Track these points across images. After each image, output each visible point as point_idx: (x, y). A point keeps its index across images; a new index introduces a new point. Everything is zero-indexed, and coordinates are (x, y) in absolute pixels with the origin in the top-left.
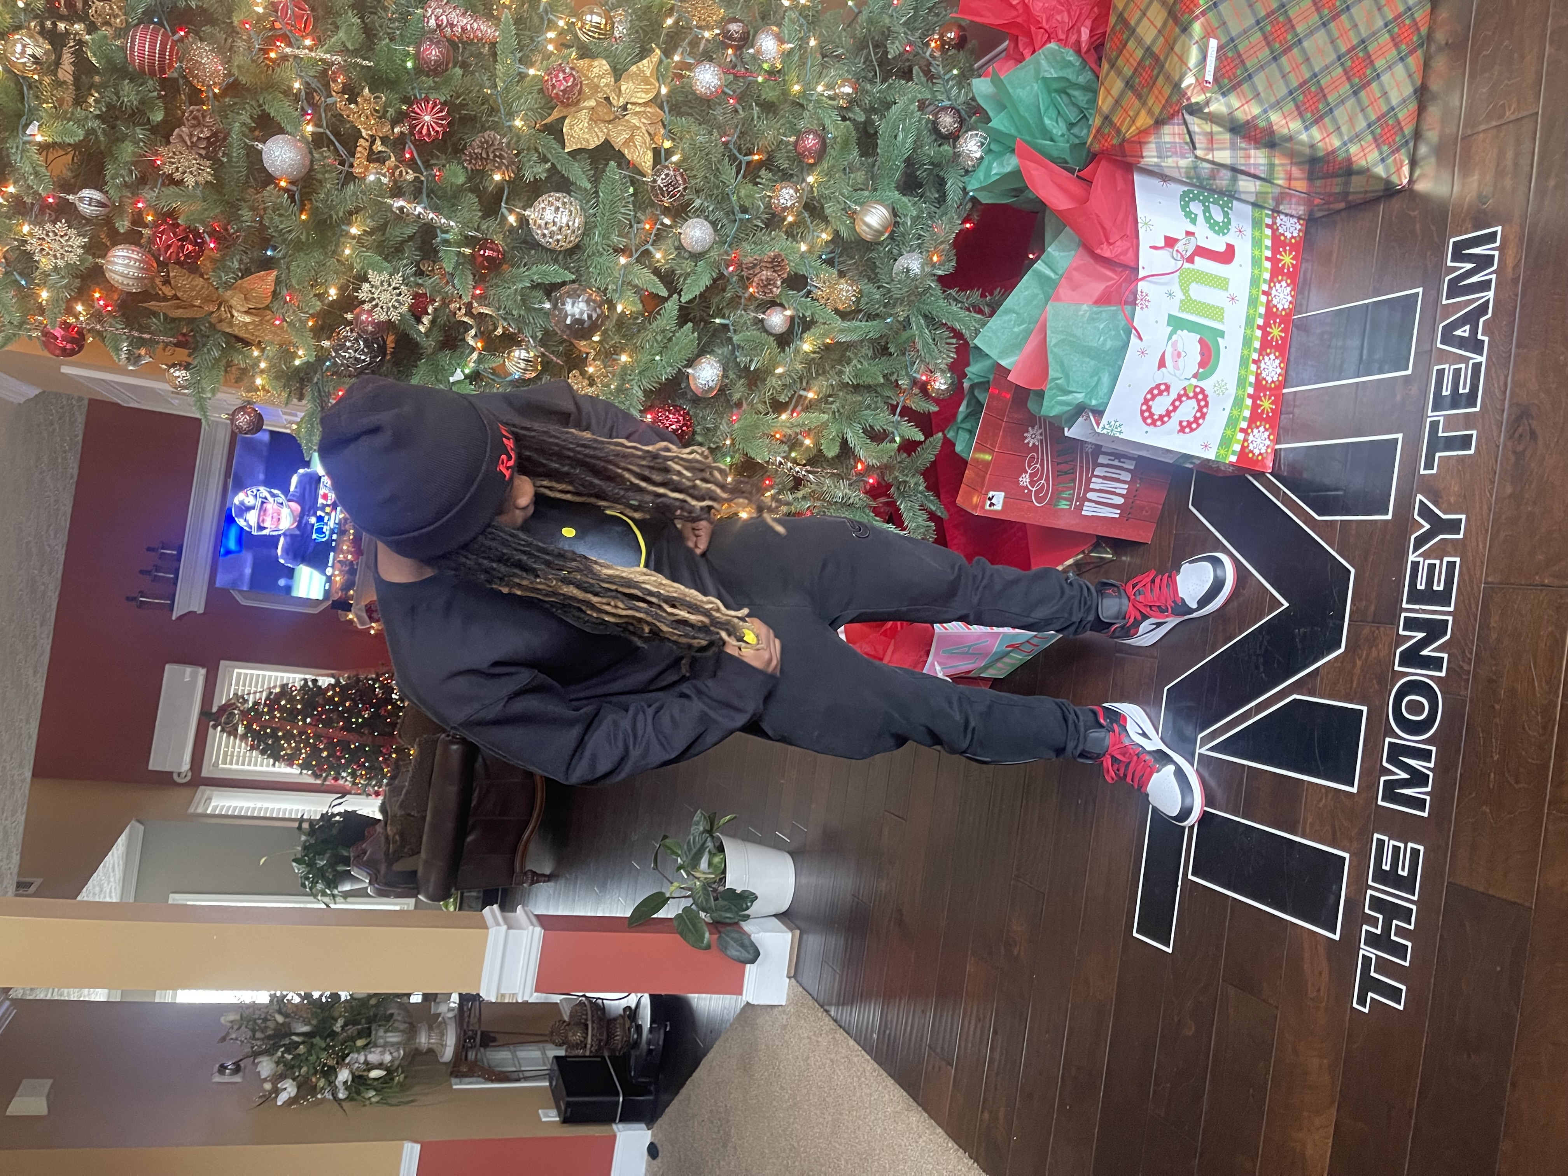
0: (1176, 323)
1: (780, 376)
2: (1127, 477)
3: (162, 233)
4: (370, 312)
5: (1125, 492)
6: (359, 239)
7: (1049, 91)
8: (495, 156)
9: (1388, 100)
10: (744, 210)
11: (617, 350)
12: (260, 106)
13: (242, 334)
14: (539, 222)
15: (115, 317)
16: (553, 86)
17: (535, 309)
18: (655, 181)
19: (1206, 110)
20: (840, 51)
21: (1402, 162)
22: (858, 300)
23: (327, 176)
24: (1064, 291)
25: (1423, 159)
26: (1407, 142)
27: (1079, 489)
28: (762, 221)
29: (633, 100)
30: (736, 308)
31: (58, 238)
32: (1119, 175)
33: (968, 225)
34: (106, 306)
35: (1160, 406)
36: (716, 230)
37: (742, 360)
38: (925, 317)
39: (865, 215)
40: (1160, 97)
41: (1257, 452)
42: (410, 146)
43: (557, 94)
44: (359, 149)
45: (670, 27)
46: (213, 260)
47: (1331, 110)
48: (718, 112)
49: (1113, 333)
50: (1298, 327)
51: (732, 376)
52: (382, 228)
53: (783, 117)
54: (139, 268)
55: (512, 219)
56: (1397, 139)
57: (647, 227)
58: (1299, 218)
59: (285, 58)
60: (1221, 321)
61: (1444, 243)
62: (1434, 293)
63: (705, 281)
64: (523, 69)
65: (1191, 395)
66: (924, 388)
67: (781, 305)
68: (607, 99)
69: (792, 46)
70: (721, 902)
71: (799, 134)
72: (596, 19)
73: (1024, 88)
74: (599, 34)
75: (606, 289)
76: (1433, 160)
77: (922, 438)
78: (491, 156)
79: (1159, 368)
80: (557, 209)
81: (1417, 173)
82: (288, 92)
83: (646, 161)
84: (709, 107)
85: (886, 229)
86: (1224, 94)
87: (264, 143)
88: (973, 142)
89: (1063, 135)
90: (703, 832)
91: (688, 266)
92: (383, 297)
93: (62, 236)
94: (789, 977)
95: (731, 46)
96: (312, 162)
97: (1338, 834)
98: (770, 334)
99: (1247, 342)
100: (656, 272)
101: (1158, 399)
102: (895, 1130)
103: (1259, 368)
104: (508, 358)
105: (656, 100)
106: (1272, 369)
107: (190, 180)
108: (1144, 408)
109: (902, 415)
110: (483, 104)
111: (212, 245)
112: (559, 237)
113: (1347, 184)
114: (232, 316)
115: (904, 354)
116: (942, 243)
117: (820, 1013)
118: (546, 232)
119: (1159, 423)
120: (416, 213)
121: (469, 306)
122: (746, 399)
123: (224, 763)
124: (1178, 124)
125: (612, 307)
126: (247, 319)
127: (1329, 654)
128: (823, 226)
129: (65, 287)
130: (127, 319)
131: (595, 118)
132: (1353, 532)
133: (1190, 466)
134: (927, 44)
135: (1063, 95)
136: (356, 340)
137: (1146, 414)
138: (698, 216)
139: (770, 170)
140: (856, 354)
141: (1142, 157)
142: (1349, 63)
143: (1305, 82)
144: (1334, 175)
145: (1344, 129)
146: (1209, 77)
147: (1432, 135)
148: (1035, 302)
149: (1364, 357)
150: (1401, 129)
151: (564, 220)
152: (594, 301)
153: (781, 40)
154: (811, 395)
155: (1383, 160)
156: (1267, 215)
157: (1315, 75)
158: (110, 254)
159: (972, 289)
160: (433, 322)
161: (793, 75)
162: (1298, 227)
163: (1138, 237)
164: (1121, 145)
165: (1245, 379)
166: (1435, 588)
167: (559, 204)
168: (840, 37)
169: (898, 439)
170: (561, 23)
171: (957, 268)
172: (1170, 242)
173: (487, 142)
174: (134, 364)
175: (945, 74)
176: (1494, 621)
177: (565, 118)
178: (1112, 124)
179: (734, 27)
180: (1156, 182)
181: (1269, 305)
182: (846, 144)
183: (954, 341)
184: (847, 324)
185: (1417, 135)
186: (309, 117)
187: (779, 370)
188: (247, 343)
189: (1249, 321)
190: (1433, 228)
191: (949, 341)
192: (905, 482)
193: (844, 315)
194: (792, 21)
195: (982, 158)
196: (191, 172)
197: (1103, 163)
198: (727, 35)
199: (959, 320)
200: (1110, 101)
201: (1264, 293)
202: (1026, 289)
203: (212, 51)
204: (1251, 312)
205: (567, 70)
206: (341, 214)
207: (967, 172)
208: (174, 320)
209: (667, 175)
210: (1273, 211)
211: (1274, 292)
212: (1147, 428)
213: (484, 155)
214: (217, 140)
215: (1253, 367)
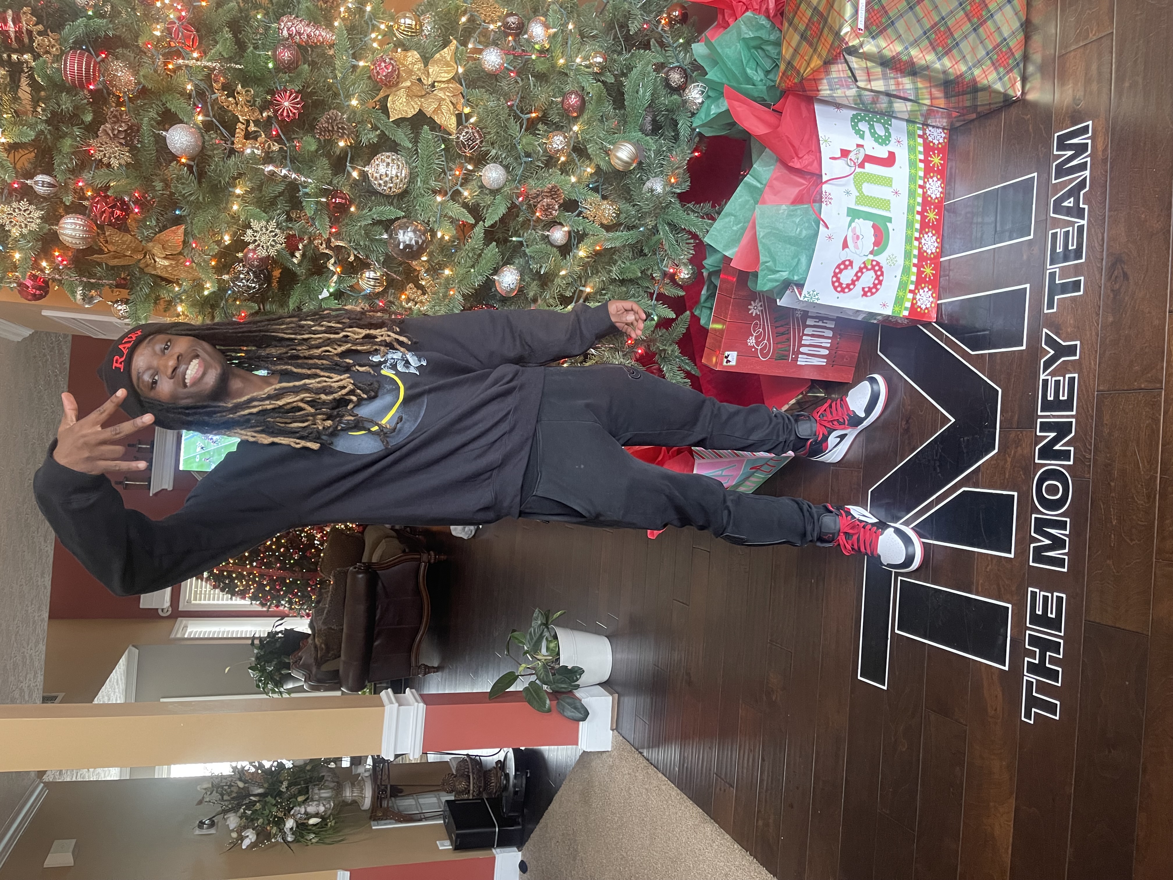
0: (854, 214)
1: (564, 277)
2: (830, 334)
3: (97, 203)
4: (254, 250)
5: (829, 345)
6: (242, 197)
7: (749, 48)
8: (339, 128)
9: (1001, 34)
10: (528, 155)
11: (442, 266)
12: (163, 105)
13: (164, 275)
14: (375, 175)
15: (70, 268)
16: (378, 73)
17: (377, 240)
18: (458, 138)
19: (861, 51)
20: (595, 32)
21: (1015, 79)
22: (618, 216)
23: (215, 152)
24: (768, 196)
25: (1032, 75)
26: (1018, 63)
27: (794, 345)
28: (542, 162)
29: (439, 79)
30: (528, 229)
31: (22, 212)
32: (803, 106)
33: (696, 154)
34: (63, 260)
35: (846, 277)
36: (508, 172)
37: (534, 266)
38: (669, 224)
39: (617, 151)
40: (826, 44)
41: (923, 307)
42: (275, 126)
43: (381, 79)
44: (237, 130)
45: (464, 24)
46: (136, 220)
47: (957, 44)
48: (504, 84)
49: (807, 225)
50: (948, 211)
51: (527, 279)
52: (260, 188)
53: (553, 84)
54: (82, 231)
55: (355, 174)
56: (1010, 61)
57: (457, 173)
58: (943, 129)
59: (179, 67)
60: (889, 210)
61: (1051, 137)
62: (1046, 175)
63: (502, 210)
64: (355, 62)
65: (870, 267)
66: (672, 277)
67: (561, 224)
68: (420, 80)
69: (555, 30)
70: (558, 677)
71: (565, 96)
72: (408, 21)
73: (730, 48)
74: (412, 32)
75: (429, 221)
76: (1038, 75)
77: (674, 316)
78: (336, 128)
79: (843, 249)
80: (388, 164)
81: (1028, 87)
82: (182, 93)
83: (451, 123)
84: (497, 80)
85: (633, 160)
86: (873, 38)
87: (167, 131)
88: (696, 91)
89: (761, 80)
90: (540, 625)
91: (488, 199)
92: (263, 239)
93: (25, 211)
94: (613, 730)
95: (510, 34)
96: (204, 143)
97: (1002, 589)
98: (552, 245)
99: (910, 224)
100: (465, 205)
101: (844, 272)
102: (696, 838)
103: (920, 243)
104: (361, 278)
105: (456, 79)
106: (930, 244)
107: (115, 163)
108: (834, 279)
109: (657, 300)
110: (328, 91)
111: (136, 210)
112: (391, 185)
113: (975, 99)
114: (155, 261)
115: (655, 254)
116: (677, 168)
117: (637, 755)
118: (381, 182)
119: (846, 290)
120: (282, 174)
121: (328, 241)
122: (541, 296)
123: (195, 599)
124: (841, 63)
125: (433, 233)
126: (166, 263)
127: (986, 455)
128: (587, 162)
129: (31, 248)
130: (80, 270)
131: (411, 95)
132: (998, 361)
133: (875, 322)
134: (659, 22)
135: (759, 51)
136: (248, 273)
137: (837, 284)
138: (495, 162)
139: (546, 124)
140: (620, 257)
141: (818, 91)
142: (969, 7)
143: (936, 24)
144: (964, 93)
145: (968, 57)
146: (861, 25)
147: (1037, 57)
148: (747, 207)
149: (998, 229)
150: (1013, 54)
151: (394, 172)
152: (419, 231)
153: (547, 27)
154: (588, 290)
155: (1000, 79)
156: (919, 128)
157: (943, 19)
158: (61, 222)
159: (704, 202)
160: (303, 255)
161: (558, 52)
162: (943, 135)
163: (820, 152)
164: (801, 82)
165: (910, 253)
166: (1061, 398)
167: (389, 161)
168: (594, 22)
169: (656, 318)
170: (383, 27)
171: (691, 187)
172: (845, 153)
173: (331, 118)
174: (89, 303)
175: (674, 43)
176: (1106, 419)
177: (388, 96)
178: (794, 68)
179: (511, 20)
180: (832, 110)
181: (925, 196)
182: (600, 100)
183: (692, 241)
184: (611, 235)
185: (1026, 58)
186: (198, 110)
187: (563, 273)
188: (169, 281)
189: (910, 209)
190: (1041, 126)
191: (688, 241)
192: (665, 350)
193: (608, 228)
194: (555, 12)
195: (703, 102)
196: (115, 157)
197: (790, 97)
198: (506, 25)
199: (694, 225)
200: (791, 50)
201: (920, 187)
202: (740, 197)
203: (125, 66)
204: (911, 202)
205: (387, 60)
206: (227, 179)
207: (693, 114)
208: (113, 268)
209: (467, 133)
210: (923, 124)
211: (928, 186)
212: (838, 294)
213: (330, 128)
214: (133, 131)
215: (916, 243)
